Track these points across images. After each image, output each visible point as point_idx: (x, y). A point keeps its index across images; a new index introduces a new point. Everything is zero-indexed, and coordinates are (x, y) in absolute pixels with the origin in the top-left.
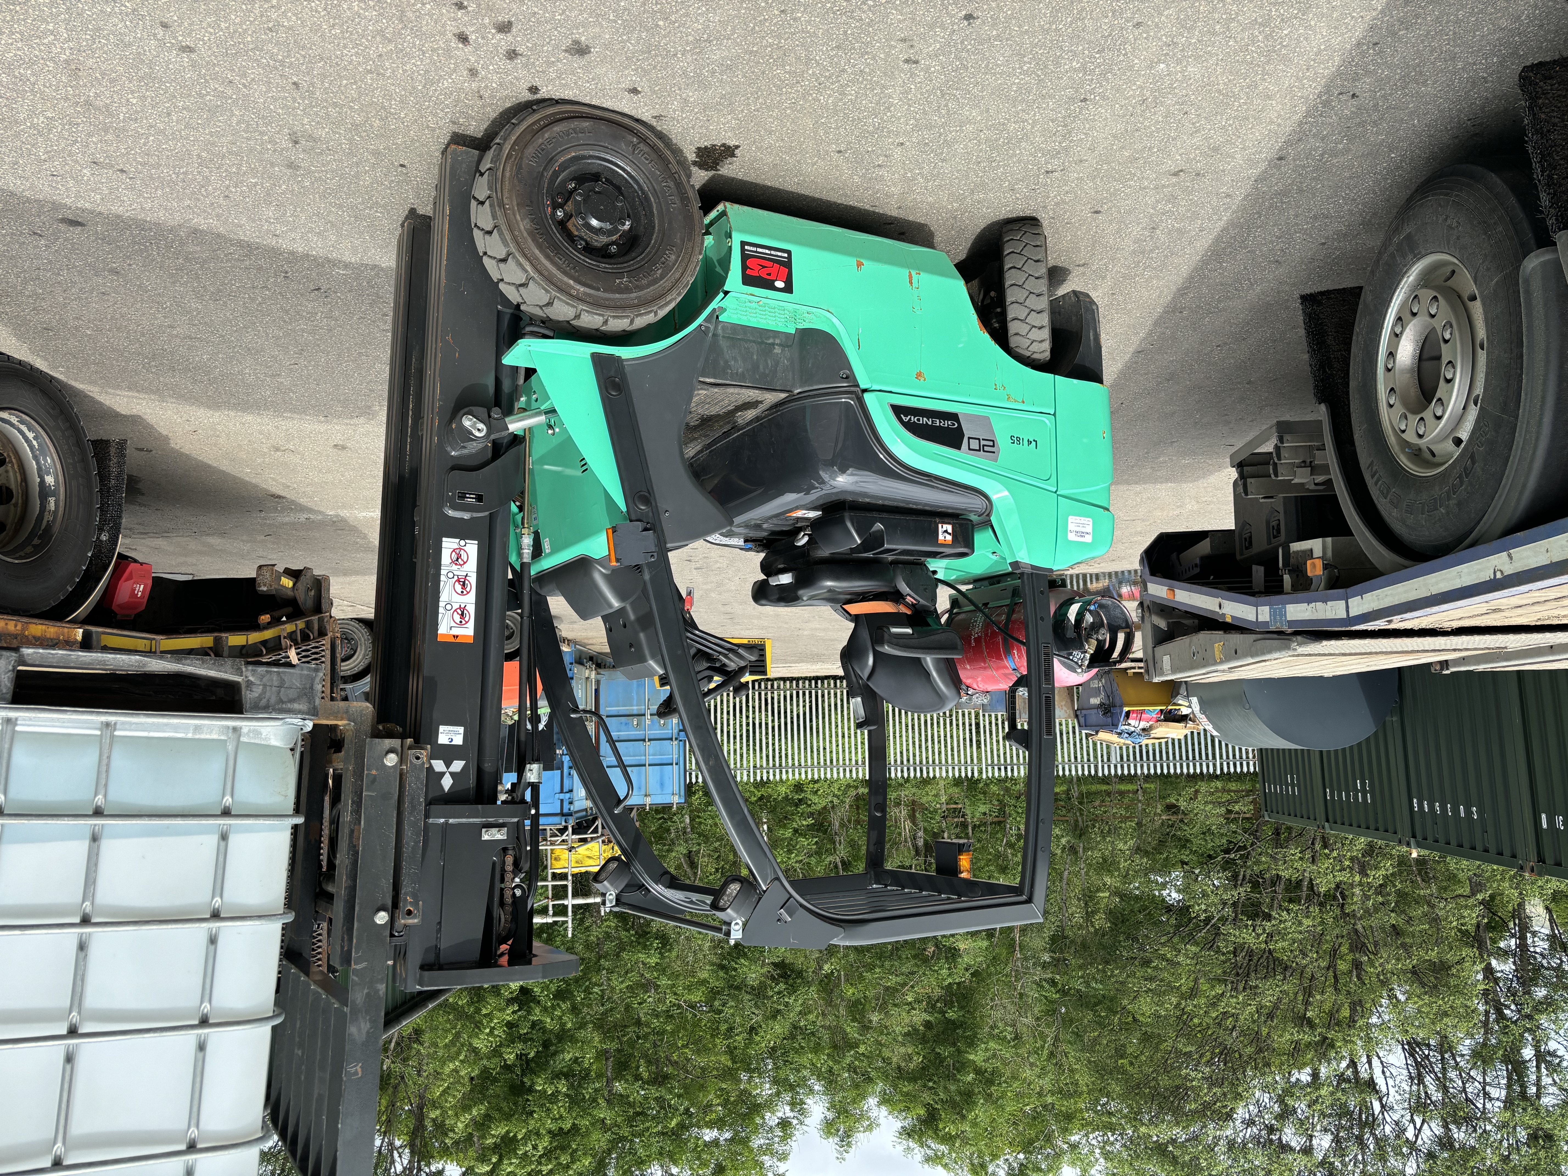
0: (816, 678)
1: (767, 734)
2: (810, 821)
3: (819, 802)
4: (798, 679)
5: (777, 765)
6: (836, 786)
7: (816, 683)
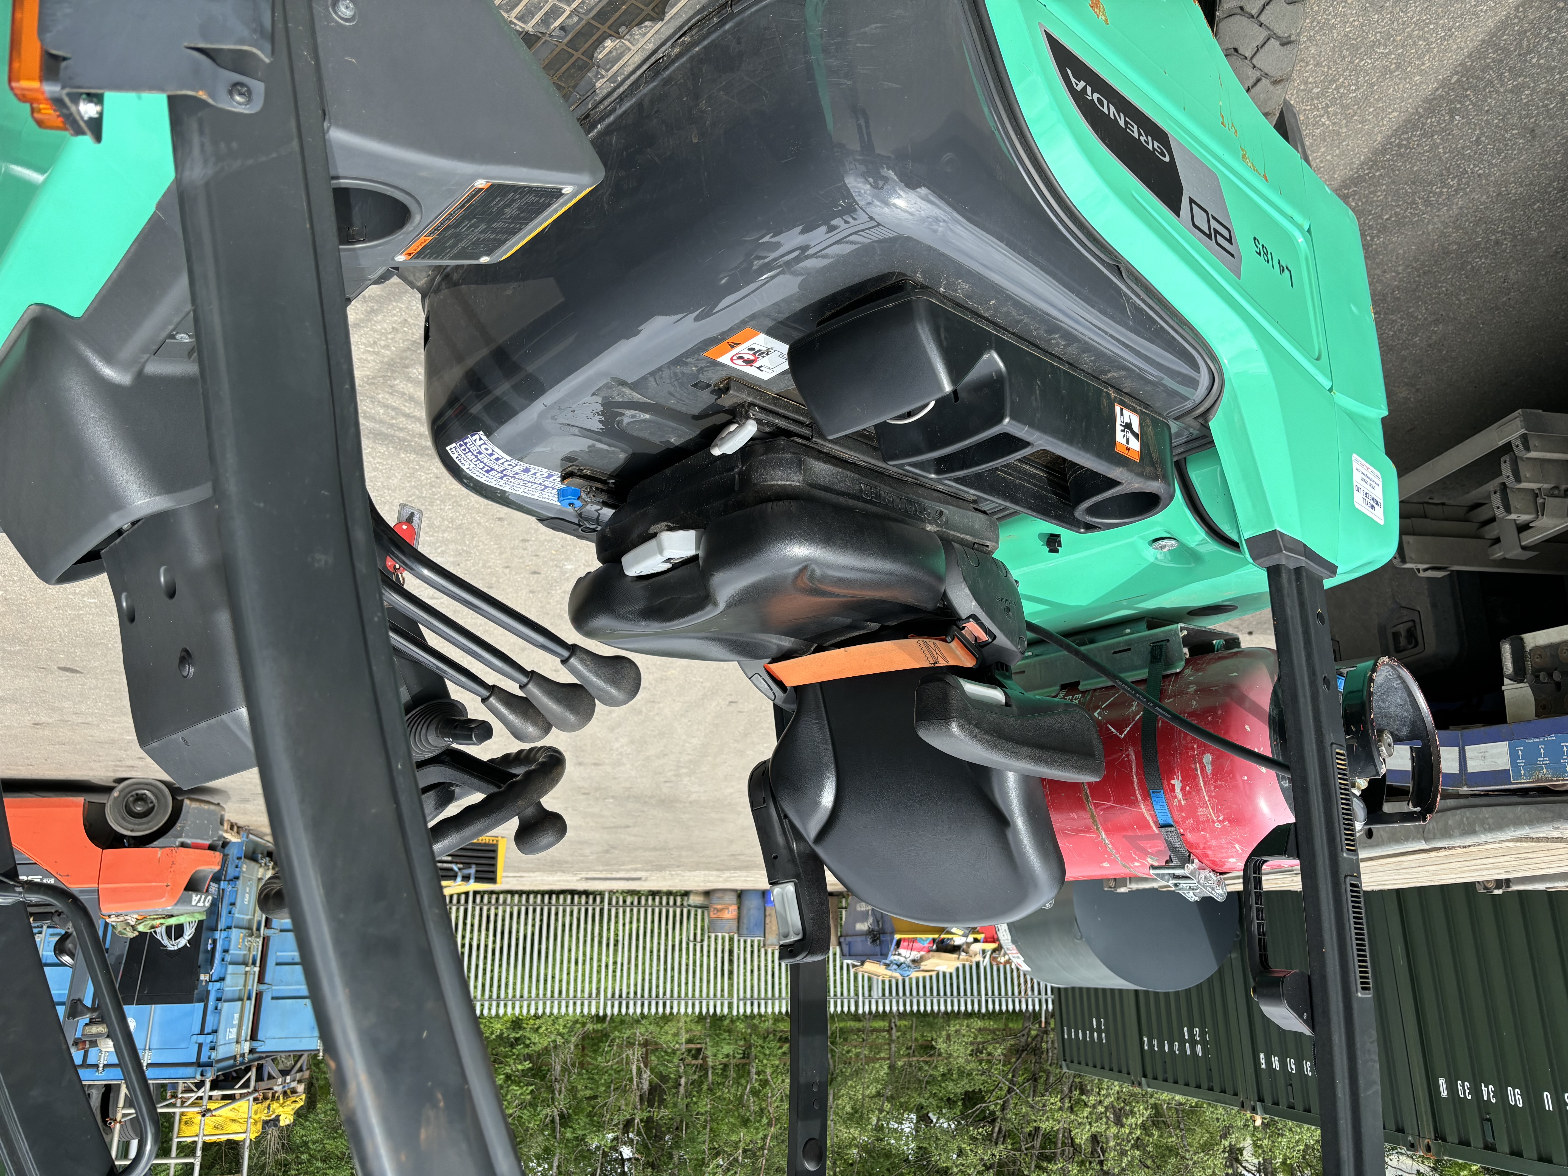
0: (551, 893)
1: (485, 957)
2: (527, 1065)
3: (539, 1042)
4: (528, 893)
5: (495, 996)
6: (561, 1021)
7: (550, 898)
